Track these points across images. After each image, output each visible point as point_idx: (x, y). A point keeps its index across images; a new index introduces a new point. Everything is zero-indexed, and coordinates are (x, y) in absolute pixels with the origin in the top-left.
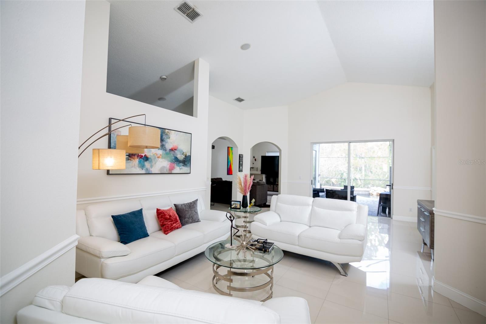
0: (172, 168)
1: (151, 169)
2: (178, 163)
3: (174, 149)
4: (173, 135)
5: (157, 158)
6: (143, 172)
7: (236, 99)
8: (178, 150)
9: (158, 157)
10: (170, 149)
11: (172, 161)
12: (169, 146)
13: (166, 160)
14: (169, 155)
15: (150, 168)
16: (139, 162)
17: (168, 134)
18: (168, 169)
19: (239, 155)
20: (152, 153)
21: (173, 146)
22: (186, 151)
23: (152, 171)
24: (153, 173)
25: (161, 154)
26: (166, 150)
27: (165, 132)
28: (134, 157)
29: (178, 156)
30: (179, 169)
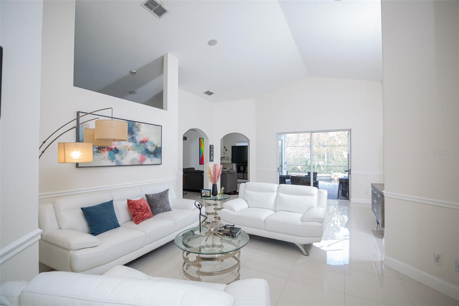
0: (143, 160)
1: (121, 162)
2: (149, 154)
3: (144, 141)
4: (143, 127)
5: (127, 150)
6: (114, 164)
7: (205, 93)
8: (148, 142)
9: (128, 150)
10: (141, 141)
11: (143, 153)
12: (139, 138)
13: (137, 152)
14: (139, 147)
15: (121, 160)
16: (109, 154)
17: (138, 126)
18: (139, 161)
19: (210, 145)
20: (122, 146)
21: (144, 138)
22: (157, 143)
23: (122, 163)
24: (124, 164)
25: (131, 146)
26: (136, 142)
27: (135, 125)
28: (103, 150)
29: (148, 148)
30: (150, 160)
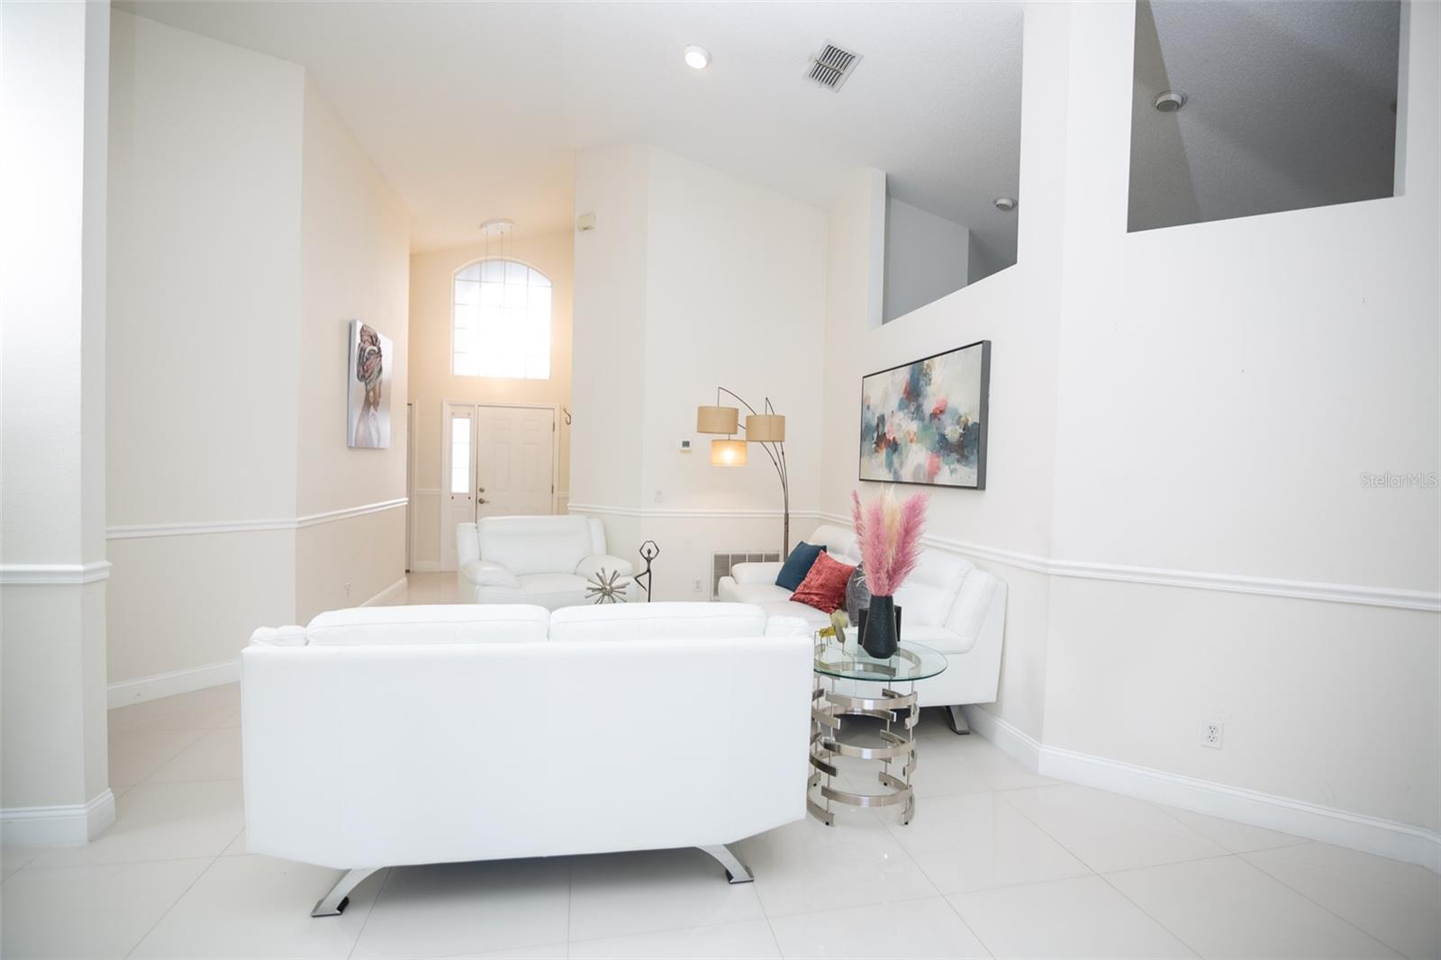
0: (934, 471)
1: (900, 473)
2: (946, 452)
3: (938, 412)
4: (935, 370)
5: (909, 444)
6: (891, 477)
8: (946, 411)
9: (911, 441)
10: (932, 412)
11: (935, 448)
12: (929, 406)
13: (924, 445)
14: (928, 432)
15: (900, 470)
16: (887, 455)
17: (928, 370)
18: (926, 472)
20: (902, 432)
21: (937, 403)
23: (901, 476)
24: (904, 480)
25: (916, 431)
26: (923, 419)
27: (923, 370)
28: (881, 445)
29: (946, 432)
30: (948, 472)
